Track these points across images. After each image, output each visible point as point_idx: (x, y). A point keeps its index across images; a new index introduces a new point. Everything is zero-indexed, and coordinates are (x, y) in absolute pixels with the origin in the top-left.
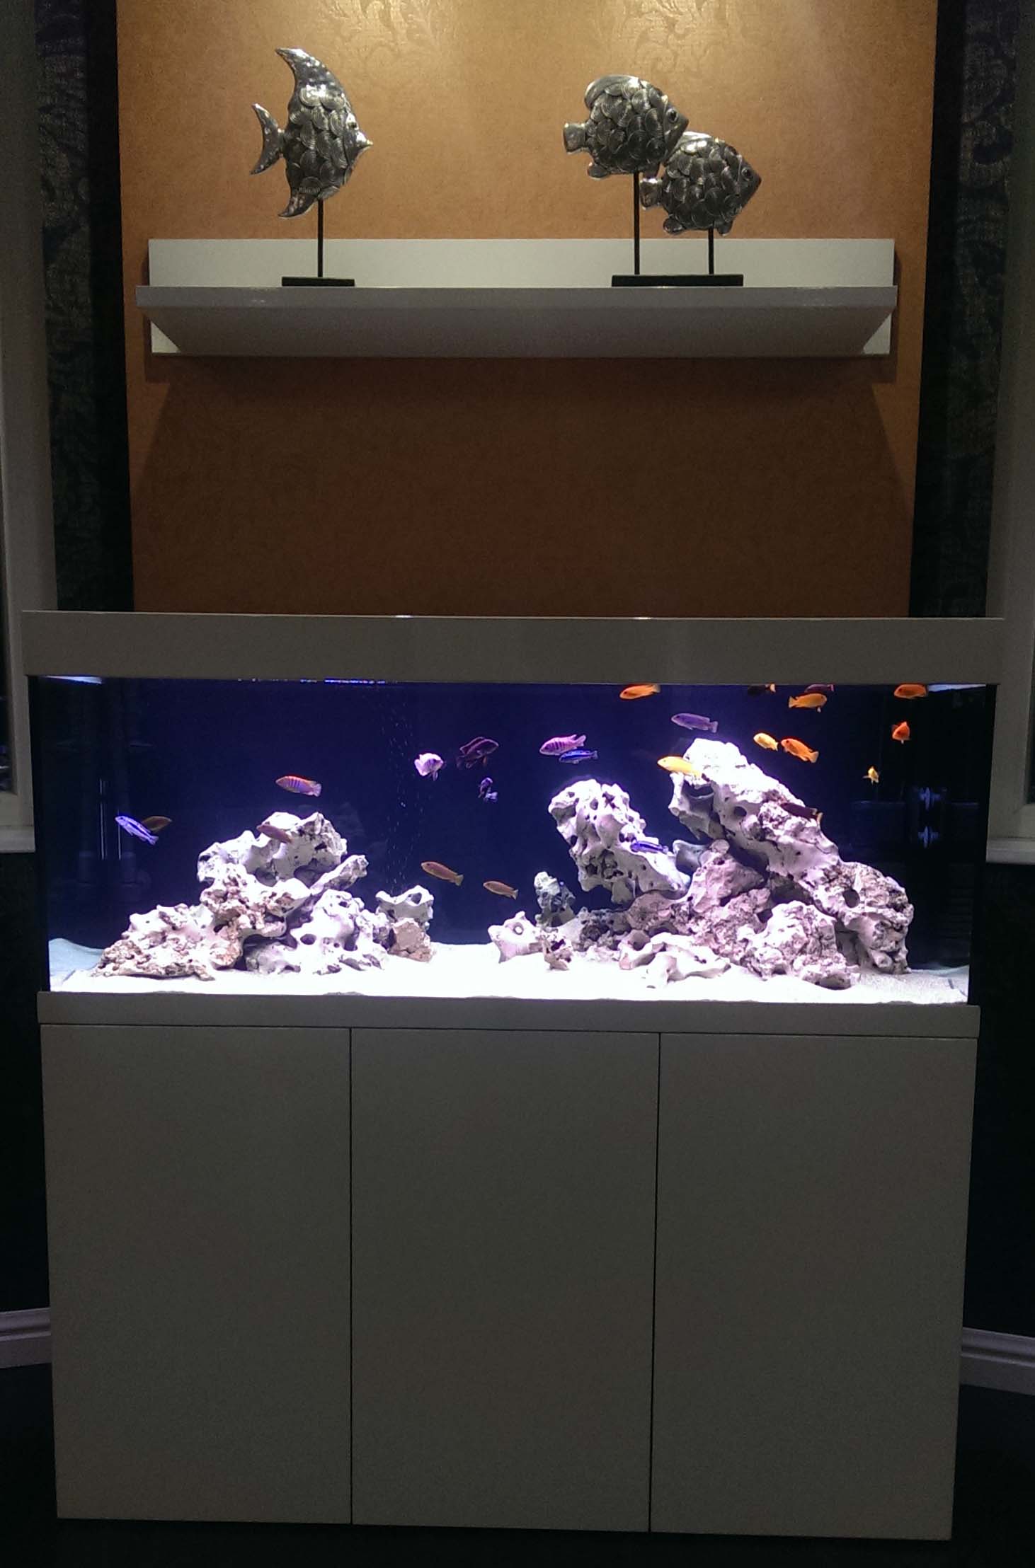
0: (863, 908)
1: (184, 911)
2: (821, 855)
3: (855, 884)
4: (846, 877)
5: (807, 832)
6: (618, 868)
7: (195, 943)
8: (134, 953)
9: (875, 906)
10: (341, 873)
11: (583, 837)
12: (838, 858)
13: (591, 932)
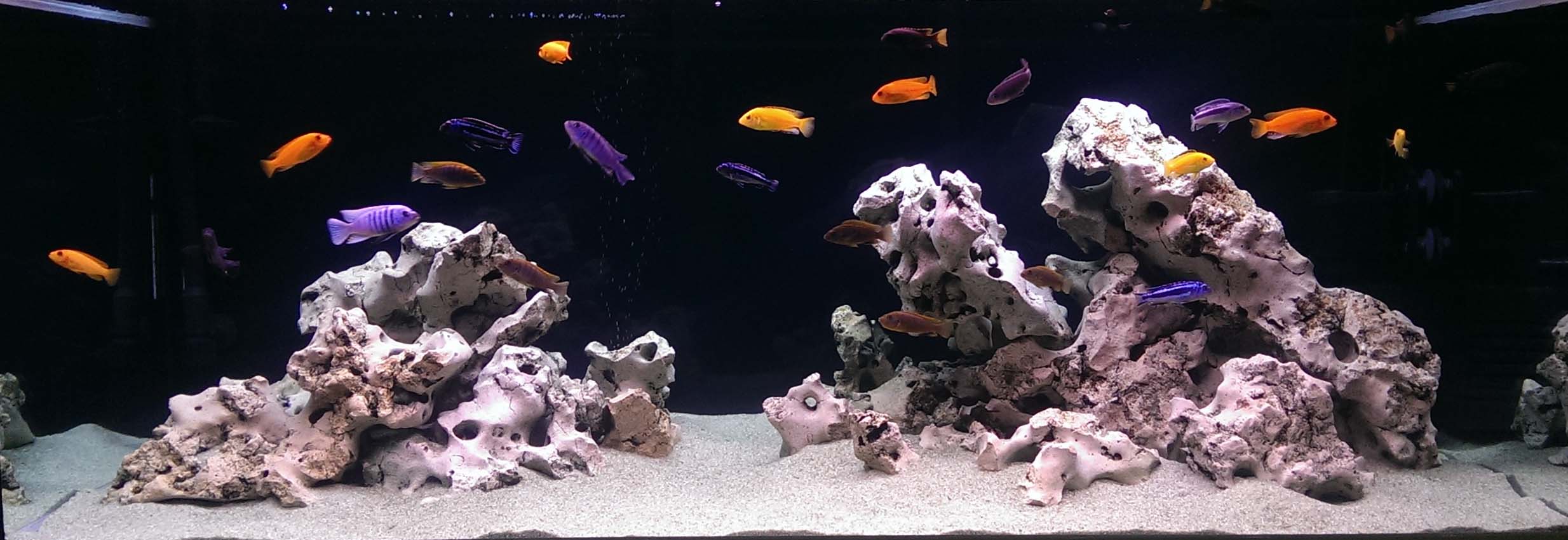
0: (1365, 362)
1: (261, 389)
2: (1288, 277)
3: (1347, 322)
4: (1330, 311)
5: (1266, 241)
6: (968, 303)
7: (277, 443)
8: (171, 463)
9: (1384, 360)
10: (524, 318)
11: (911, 252)
12: (1314, 281)
13: (922, 399)
